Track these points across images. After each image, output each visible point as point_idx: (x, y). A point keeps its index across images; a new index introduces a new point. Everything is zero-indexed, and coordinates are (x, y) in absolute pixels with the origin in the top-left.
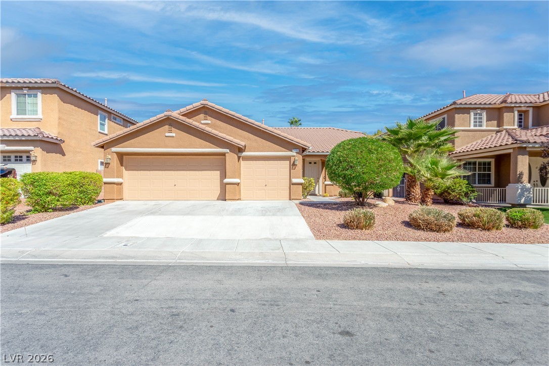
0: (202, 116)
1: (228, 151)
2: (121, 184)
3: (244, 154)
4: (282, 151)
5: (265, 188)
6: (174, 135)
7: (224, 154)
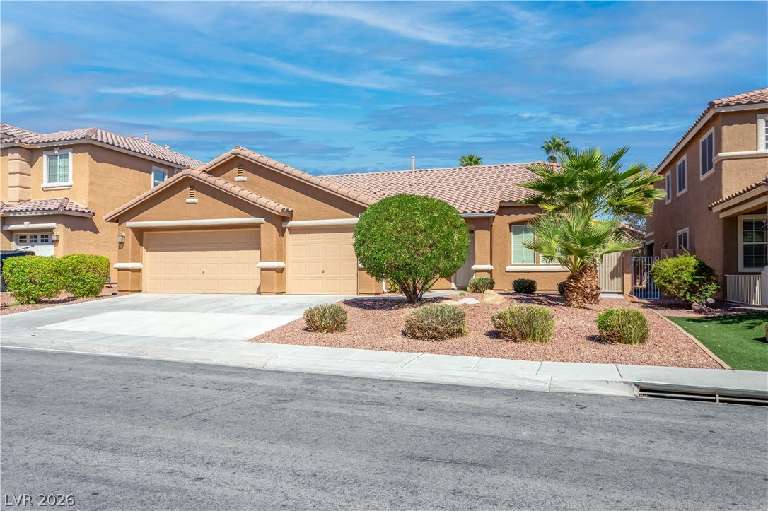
0: (236, 170)
1: (263, 220)
2: (140, 270)
3: (291, 223)
4: (345, 218)
5: (322, 275)
6: (196, 200)
7: (258, 226)
